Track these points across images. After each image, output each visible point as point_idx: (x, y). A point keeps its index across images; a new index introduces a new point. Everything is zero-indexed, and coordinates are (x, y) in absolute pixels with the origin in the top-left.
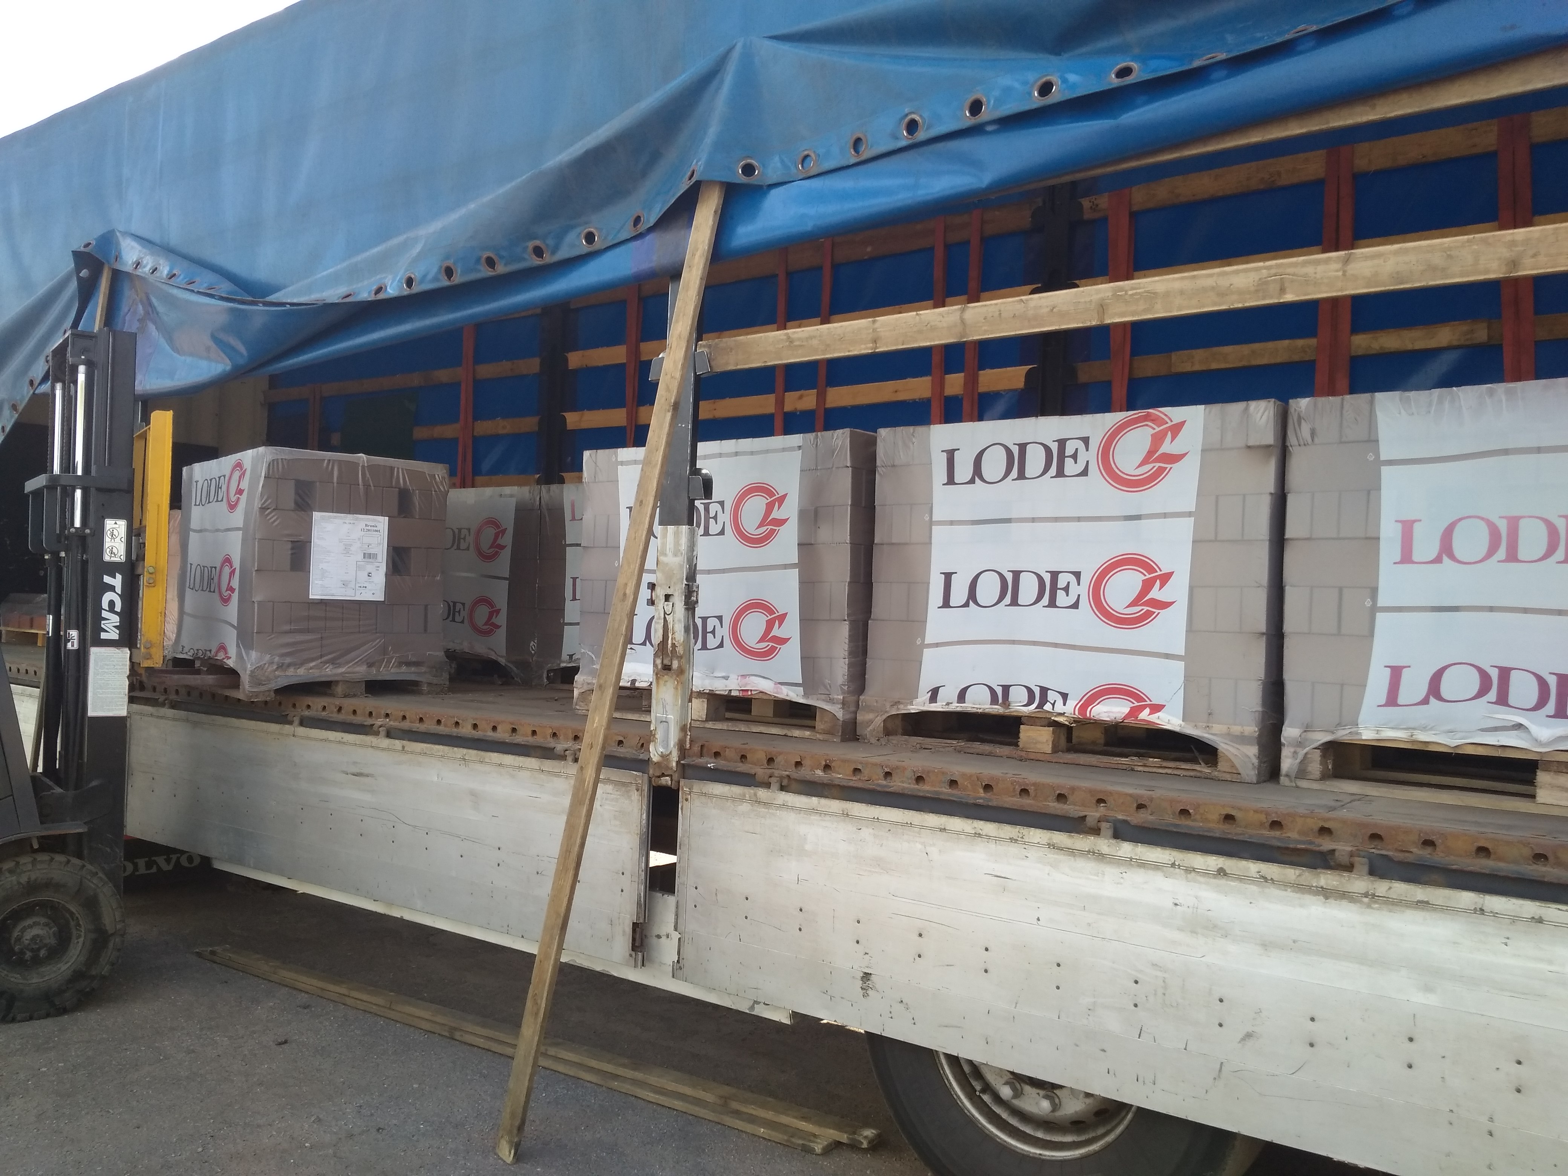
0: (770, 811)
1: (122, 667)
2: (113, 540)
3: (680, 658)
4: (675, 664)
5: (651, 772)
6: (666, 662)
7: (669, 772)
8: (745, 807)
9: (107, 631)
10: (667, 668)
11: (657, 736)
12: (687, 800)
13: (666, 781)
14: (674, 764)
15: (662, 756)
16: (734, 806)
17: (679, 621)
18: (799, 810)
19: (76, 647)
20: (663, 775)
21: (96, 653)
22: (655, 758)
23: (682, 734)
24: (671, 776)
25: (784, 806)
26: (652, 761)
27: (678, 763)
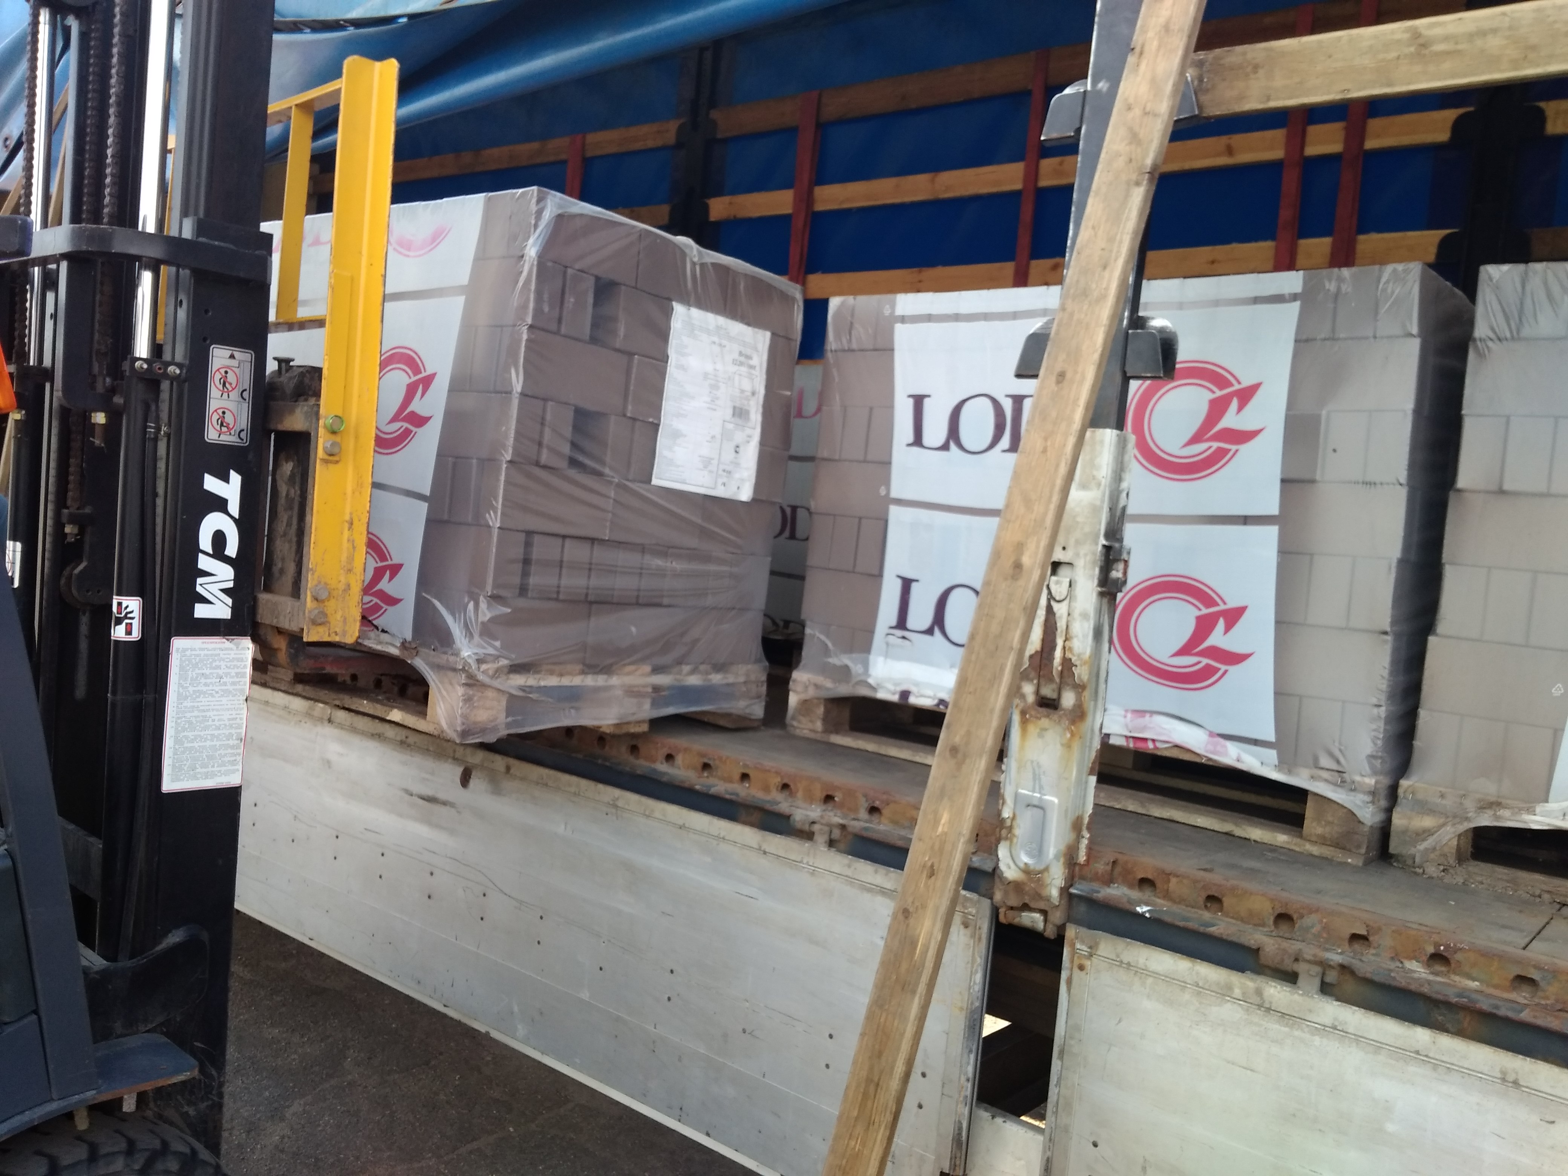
0: (1297, 1033)
1: (236, 680)
2: (225, 395)
3: (1079, 688)
4: (1068, 699)
5: (998, 896)
6: (1048, 691)
7: (1042, 905)
8: (1230, 1011)
9: (208, 602)
10: (1048, 704)
11: (1017, 831)
12: (1081, 968)
13: (1033, 920)
14: (1055, 893)
15: (1027, 871)
16: (1200, 1003)
17: (1085, 616)
18: (1378, 1047)
19: (136, 635)
20: (1026, 907)
21: (185, 650)
22: (1009, 871)
23: (1072, 836)
24: (1044, 913)
25: (1335, 1029)
26: (1001, 877)
27: (1064, 891)
